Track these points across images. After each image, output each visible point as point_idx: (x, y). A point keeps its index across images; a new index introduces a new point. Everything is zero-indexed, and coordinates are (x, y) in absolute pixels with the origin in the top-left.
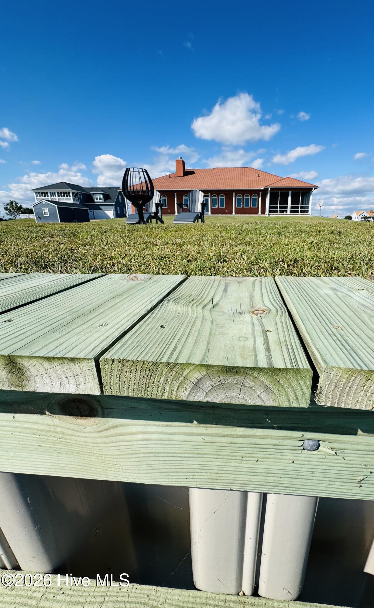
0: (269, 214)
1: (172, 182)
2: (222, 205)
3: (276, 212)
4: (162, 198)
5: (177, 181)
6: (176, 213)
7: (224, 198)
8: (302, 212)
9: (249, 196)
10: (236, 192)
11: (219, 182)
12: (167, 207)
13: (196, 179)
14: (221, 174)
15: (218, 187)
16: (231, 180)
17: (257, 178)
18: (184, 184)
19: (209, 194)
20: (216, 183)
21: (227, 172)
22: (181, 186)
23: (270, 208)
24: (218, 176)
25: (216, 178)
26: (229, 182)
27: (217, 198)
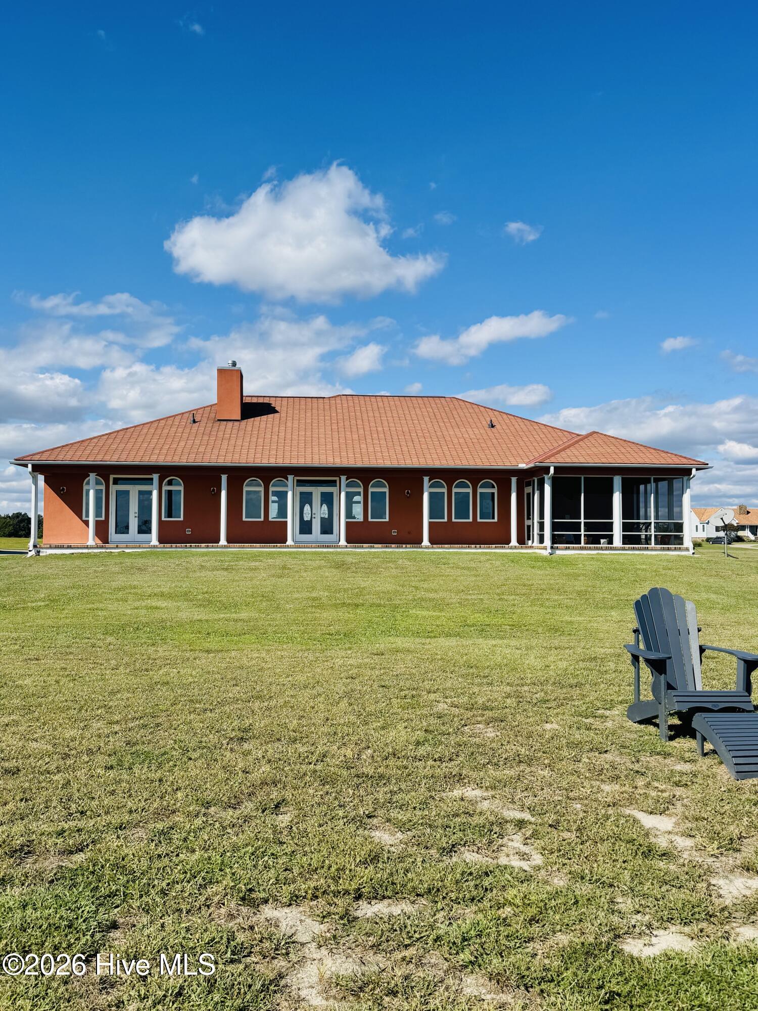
0: (552, 548)
1: (206, 438)
2: (378, 513)
3: (577, 540)
4: (165, 488)
5: (221, 434)
6: (223, 541)
7: (386, 490)
8: (663, 541)
9: (468, 487)
10: (435, 473)
11: (369, 440)
12: (182, 519)
13: (289, 430)
14: (365, 415)
15: (372, 457)
16: (408, 437)
17: (489, 430)
18: (253, 446)
19: (343, 478)
20: (363, 446)
21: (382, 411)
22: (244, 451)
23: (555, 527)
24: (359, 422)
25: (354, 429)
26: (403, 443)
27: (361, 490)
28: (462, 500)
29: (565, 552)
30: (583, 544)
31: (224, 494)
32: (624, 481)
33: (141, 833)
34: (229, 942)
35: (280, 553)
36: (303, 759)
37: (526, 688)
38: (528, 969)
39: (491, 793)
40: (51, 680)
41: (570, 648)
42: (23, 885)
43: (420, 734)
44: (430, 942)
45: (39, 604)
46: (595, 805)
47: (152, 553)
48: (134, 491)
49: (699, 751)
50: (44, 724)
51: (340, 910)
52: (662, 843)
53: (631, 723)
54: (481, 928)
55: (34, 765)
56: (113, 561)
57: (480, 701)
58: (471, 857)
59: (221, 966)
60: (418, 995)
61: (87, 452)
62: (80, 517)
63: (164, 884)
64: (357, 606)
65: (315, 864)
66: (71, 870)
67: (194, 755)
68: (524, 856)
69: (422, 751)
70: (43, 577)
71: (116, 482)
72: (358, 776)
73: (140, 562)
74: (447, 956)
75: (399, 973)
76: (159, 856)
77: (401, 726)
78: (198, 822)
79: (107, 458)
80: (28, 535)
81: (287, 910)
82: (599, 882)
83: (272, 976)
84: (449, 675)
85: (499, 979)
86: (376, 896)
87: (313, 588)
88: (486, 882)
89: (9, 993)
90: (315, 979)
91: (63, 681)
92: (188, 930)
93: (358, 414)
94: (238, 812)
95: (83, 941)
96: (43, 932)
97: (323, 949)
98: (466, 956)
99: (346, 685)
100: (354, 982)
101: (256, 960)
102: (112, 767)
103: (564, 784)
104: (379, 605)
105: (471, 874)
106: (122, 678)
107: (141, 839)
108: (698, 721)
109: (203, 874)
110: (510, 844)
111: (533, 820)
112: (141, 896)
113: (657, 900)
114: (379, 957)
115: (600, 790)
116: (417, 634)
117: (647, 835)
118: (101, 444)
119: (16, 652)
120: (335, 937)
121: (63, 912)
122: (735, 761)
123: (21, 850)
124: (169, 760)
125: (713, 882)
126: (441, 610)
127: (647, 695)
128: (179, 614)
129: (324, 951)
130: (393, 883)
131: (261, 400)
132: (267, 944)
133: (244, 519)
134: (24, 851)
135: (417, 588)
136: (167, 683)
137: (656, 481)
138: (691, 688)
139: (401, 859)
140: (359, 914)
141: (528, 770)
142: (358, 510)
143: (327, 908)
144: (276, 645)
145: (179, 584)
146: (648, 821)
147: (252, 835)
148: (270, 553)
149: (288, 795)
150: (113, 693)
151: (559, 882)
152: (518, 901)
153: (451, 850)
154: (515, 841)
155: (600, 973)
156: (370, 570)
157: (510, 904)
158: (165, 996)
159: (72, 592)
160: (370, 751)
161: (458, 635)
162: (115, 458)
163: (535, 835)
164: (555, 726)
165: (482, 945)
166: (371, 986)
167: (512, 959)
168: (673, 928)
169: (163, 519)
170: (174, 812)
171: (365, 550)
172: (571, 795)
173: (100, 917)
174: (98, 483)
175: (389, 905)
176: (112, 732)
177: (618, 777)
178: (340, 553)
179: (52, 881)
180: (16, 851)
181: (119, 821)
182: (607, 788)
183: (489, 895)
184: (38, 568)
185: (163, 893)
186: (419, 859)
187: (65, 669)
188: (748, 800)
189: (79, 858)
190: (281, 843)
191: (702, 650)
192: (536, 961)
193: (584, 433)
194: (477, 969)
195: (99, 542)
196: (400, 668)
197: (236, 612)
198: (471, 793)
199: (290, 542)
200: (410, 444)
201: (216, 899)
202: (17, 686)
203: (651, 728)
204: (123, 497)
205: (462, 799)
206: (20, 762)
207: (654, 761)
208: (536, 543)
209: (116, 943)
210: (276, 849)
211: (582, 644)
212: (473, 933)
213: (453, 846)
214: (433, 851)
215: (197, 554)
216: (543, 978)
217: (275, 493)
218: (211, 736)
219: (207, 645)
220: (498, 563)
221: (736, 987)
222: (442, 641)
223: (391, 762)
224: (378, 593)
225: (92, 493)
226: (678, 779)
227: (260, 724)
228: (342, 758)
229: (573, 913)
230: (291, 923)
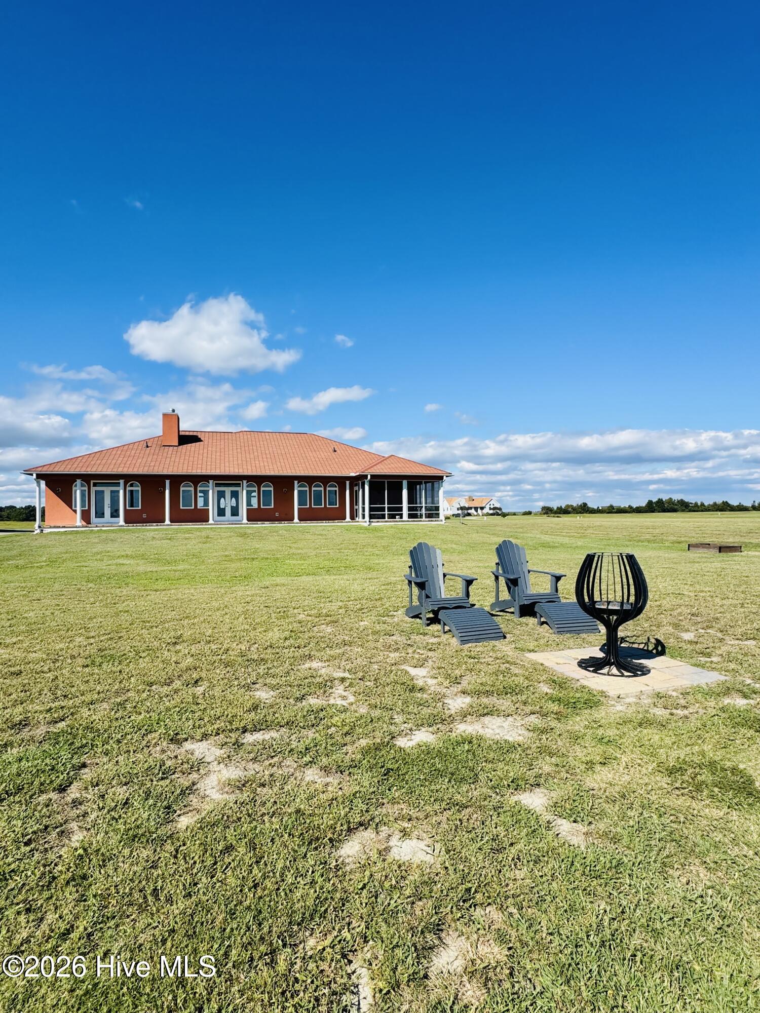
0: (369, 521)
1: (155, 457)
2: (267, 503)
3: (383, 517)
4: (128, 489)
5: (165, 454)
6: (167, 521)
7: (272, 489)
8: (429, 516)
9: (321, 487)
10: (301, 479)
11: (260, 459)
12: (140, 508)
13: (210, 452)
14: (258, 443)
15: (263, 469)
16: (284, 457)
17: (333, 454)
18: (186, 462)
19: (245, 482)
20: (257, 462)
21: (269, 441)
22: (181, 465)
23: (371, 509)
24: (255, 448)
25: (251, 452)
26: (282, 461)
27: (256, 489)
28: (318, 495)
29: (377, 524)
30: (386, 519)
31: (167, 492)
32: (409, 483)
33: (105, 705)
34: (161, 767)
35: (206, 528)
36: (215, 654)
37: (351, 603)
38: (343, 761)
39: (327, 664)
40: (48, 613)
41: (377, 578)
42: (20, 746)
43: (287, 634)
44: (287, 753)
45: (42, 564)
46: (385, 665)
47: (121, 530)
48: (107, 491)
49: (442, 631)
50: (41, 641)
51: (233, 740)
52: (420, 683)
53: (407, 618)
54: (317, 741)
55: (32, 668)
56: (94, 536)
57: (324, 611)
58: (313, 702)
59: (155, 783)
60: (278, 784)
61: (75, 466)
62: (71, 508)
63: (119, 736)
64: (253, 559)
65: (218, 714)
66: (55, 733)
67: (143, 655)
68: (344, 698)
69: (287, 643)
70: (45, 547)
71: (95, 485)
72: (248, 660)
73: (112, 536)
74: (296, 760)
75: (267, 773)
76: (117, 719)
77: (276, 629)
78: (144, 695)
79: (89, 469)
80: (35, 520)
81: (199, 743)
82: (385, 708)
83: (187, 784)
84: (307, 598)
85: (326, 770)
86: (255, 730)
87: (226, 549)
88: (321, 715)
89: (7, 817)
90: (216, 783)
91: (57, 613)
92: (134, 763)
93: (254, 443)
94: (171, 687)
95: (61, 777)
96: (33, 775)
97: (221, 764)
98: (307, 759)
99: (244, 607)
100: (239, 782)
101: (178, 776)
102: (87, 666)
103: (369, 655)
104: (267, 558)
105: (313, 711)
106: (98, 609)
107: (105, 709)
108: (441, 615)
109: (146, 727)
110: (336, 691)
111: (350, 677)
112: (103, 745)
113: (415, 714)
114: (256, 766)
115: (388, 657)
116: (290, 575)
117: (412, 679)
118: (84, 461)
119: (24, 596)
120: (229, 757)
121: (48, 761)
122: (460, 635)
123: (20, 724)
124: (126, 659)
125: (446, 702)
126: (305, 560)
127: (416, 602)
128: (138, 568)
129: (222, 765)
130: (266, 721)
131: (191, 434)
132: (186, 766)
133: (181, 508)
134: (24, 724)
135: (290, 547)
136: (127, 611)
137: (426, 483)
138: (439, 597)
139: (272, 706)
140: (245, 741)
141: (349, 649)
142: (254, 503)
143: (225, 740)
144: (201, 585)
145: (138, 549)
146: (413, 671)
147: (179, 701)
148: (198, 529)
149: (203, 675)
150: (91, 619)
151: (363, 710)
152: (339, 724)
153: (302, 698)
154: (339, 690)
155: (382, 760)
156: (261, 538)
157: (334, 726)
158: (116, 806)
159: (65, 556)
160: (256, 645)
161: (314, 574)
162: (94, 469)
163: (351, 685)
164: (366, 623)
165: (317, 751)
166: (250, 783)
167: (334, 757)
168: (423, 729)
169: (128, 508)
170: (128, 691)
171: (259, 525)
172: (372, 661)
173: (74, 761)
174: (82, 485)
175: (264, 734)
176: (88, 644)
177: (399, 649)
178: (243, 528)
179: (41, 742)
180: (16, 725)
181: (90, 699)
182: (392, 655)
183: (322, 722)
184: (42, 541)
185: (119, 741)
186: (283, 706)
187: (58, 605)
188: (466, 655)
189: (62, 725)
190: (198, 704)
191: (445, 575)
192: (347, 757)
193: (387, 456)
194: (314, 765)
195: (84, 523)
196: (278, 595)
197: (175, 566)
198: (315, 664)
199: (211, 521)
200: (286, 461)
201: (154, 742)
202: (23, 618)
203: (418, 620)
204: (100, 495)
205: (310, 669)
206: (23, 666)
207: (418, 638)
208: (361, 519)
209: (84, 776)
210: (195, 707)
211: (384, 576)
212: (312, 745)
213: (303, 696)
214: (291, 700)
215: (150, 530)
216: (351, 766)
217: (201, 492)
218: (155, 643)
219: (155, 587)
220: (339, 531)
221: (454, 758)
222: (304, 578)
223: (269, 650)
224: (266, 551)
225: (78, 492)
226: (430, 647)
227: (187, 634)
228: (239, 651)
229: (370, 727)
230: (202, 751)
